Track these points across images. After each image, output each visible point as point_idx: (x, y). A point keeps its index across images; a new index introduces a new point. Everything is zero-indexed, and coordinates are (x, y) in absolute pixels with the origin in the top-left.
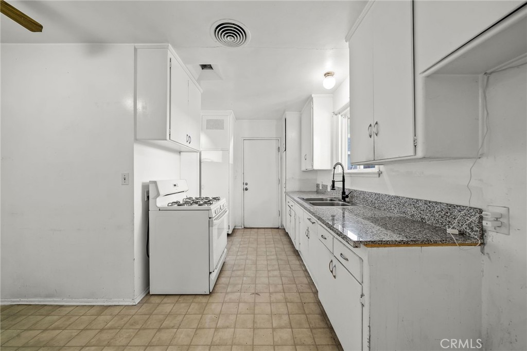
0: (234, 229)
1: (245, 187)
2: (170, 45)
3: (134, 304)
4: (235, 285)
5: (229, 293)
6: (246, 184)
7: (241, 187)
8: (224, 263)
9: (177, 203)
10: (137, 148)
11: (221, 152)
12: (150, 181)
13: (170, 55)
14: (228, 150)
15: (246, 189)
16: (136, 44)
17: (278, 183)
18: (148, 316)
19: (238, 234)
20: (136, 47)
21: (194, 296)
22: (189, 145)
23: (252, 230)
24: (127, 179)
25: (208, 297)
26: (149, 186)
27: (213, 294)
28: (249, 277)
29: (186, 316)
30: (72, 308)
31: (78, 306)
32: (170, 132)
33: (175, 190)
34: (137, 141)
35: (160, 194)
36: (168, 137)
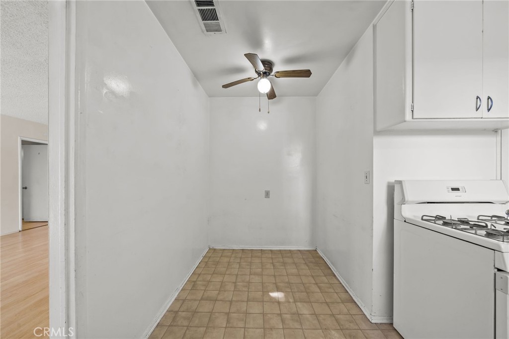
3: (371, 320)
9: (440, 217)
10: (377, 141)
12: (395, 181)
16: (374, 21)
20: (375, 24)
22: (486, 115)
24: (368, 177)
26: (394, 186)
30: (337, 282)
31: (341, 283)
32: (413, 107)
33: (454, 196)
34: (378, 133)
35: (406, 199)
36: (408, 117)
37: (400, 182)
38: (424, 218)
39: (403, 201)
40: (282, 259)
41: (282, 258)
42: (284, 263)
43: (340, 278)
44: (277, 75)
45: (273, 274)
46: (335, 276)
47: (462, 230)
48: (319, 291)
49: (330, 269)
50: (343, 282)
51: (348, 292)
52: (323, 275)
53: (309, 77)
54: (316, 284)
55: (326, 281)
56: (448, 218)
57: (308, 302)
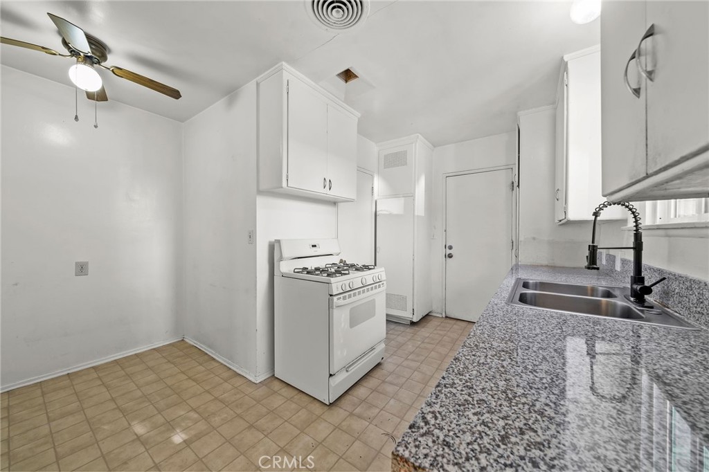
0: (427, 315)
1: (448, 252)
2: (284, 63)
3: (255, 382)
4: (371, 406)
5: (354, 415)
6: (450, 248)
7: (441, 252)
8: (379, 365)
9: (305, 269)
10: (261, 201)
11: (403, 198)
12: (275, 240)
13: (286, 76)
14: (413, 196)
15: (450, 256)
16: (257, 78)
17: (511, 248)
18: (255, 402)
19: (432, 324)
20: (259, 81)
21: (312, 399)
22: (329, 192)
23: (459, 323)
24: (252, 237)
25: (326, 408)
26: (274, 245)
27: (333, 408)
28: (400, 401)
29: (286, 423)
31: (222, 364)
32: (287, 176)
33: (313, 252)
34: (260, 192)
35: (283, 256)
36: (284, 184)
37: (278, 241)
38: (296, 271)
39: (281, 259)
40: (122, 372)
41: (123, 369)
42: (129, 376)
43: (220, 358)
44: (116, 71)
45: (109, 397)
46: (214, 359)
47: (317, 275)
48: (195, 384)
49: (207, 354)
50: (225, 361)
51: (230, 369)
52: (198, 364)
53: (177, 99)
54: (190, 378)
55: (204, 369)
56: (309, 268)
57: (181, 403)
